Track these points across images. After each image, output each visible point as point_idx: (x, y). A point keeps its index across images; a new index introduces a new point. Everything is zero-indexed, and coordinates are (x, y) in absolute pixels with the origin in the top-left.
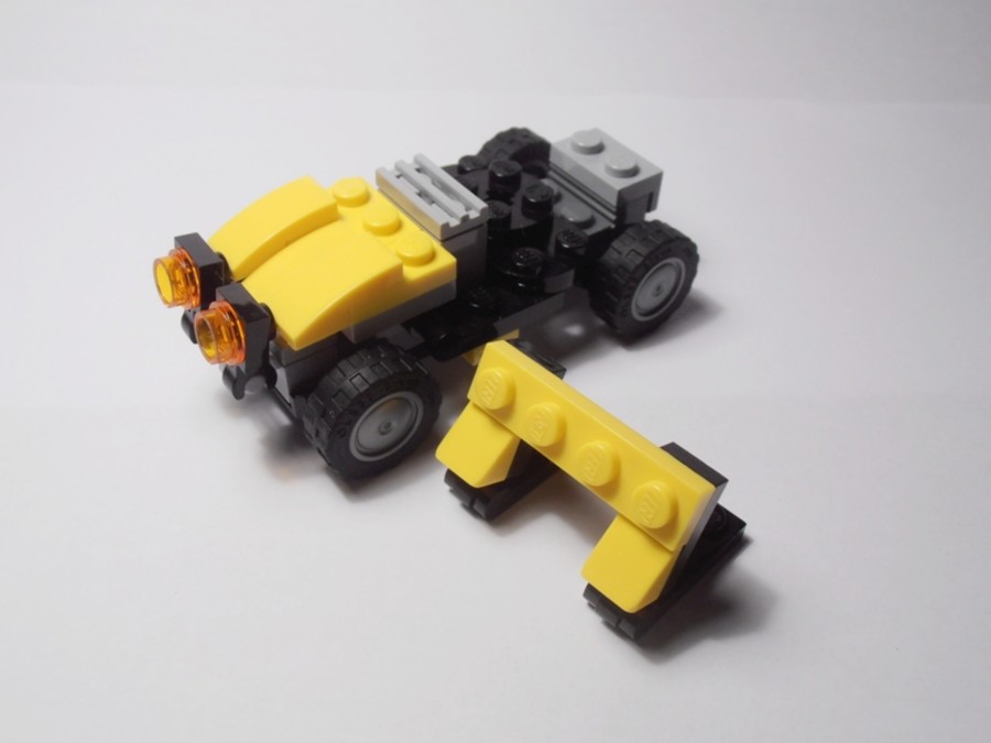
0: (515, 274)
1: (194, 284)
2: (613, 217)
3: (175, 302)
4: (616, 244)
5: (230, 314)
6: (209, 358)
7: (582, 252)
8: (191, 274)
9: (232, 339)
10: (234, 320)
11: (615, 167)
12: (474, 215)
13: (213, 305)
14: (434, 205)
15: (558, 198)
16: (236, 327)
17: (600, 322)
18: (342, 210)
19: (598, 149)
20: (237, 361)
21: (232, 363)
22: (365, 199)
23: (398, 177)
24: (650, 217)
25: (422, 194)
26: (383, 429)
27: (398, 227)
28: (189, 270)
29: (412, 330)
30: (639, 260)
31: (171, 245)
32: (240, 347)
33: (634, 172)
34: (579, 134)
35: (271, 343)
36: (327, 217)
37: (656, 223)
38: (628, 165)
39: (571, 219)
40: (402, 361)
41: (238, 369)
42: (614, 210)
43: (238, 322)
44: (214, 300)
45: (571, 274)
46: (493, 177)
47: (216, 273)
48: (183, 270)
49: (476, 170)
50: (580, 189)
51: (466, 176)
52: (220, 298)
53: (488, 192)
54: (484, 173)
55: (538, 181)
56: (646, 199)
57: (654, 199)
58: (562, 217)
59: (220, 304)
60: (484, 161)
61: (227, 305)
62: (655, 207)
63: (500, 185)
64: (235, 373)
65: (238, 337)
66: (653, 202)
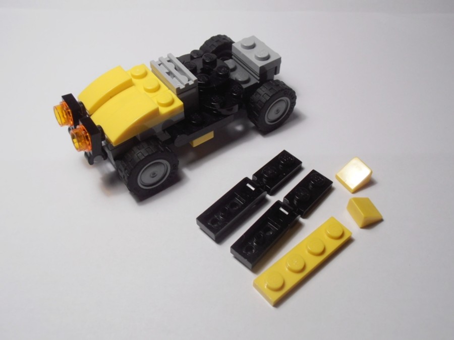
0: (211, 108)
1: (70, 116)
2: (259, 78)
3: (62, 125)
4: (259, 90)
5: (84, 130)
6: (77, 149)
7: (241, 96)
8: (69, 112)
9: (85, 140)
10: (86, 133)
11: (259, 56)
12: (191, 83)
13: (78, 127)
14: (175, 78)
15: (234, 69)
16: (87, 137)
17: (252, 125)
18: (134, 80)
19: (253, 46)
20: (89, 150)
21: (87, 151)
22: (145, 75)
23: (160, 65)
24: (276, 77)
25: (169, 73)
26: (152, 175)
27: (158, 88)
29: (166, 132)
30: (268, 98)
31: (61, 100)
32: (89, 144)
33: (268, 58)
34: (245, 40)
35: (103, 143)
36: (128, 85)
37: (278, 81)
38: (265, 55)
39: (240, 80)
40: (160, 146)
41: (90, 153)
42: (259, 75)
43: (88, 134)
44: (78, 124)
45: (237, 106)
46: (204, 62)
47: (79, 112)
48: (65, 111)
49: (198, 58)
50: (244, 64)
51: (193, 61)
52: (81, 123)
53: (201, 69)
54: (201, 60)
55: (225, 62)
56: (274, 69)
57: (278, 69)
58: (236, 79)
59: (80, 126)
60: (202, 53)
61: (83, 127)
62: (279, 73)
63: (207, 66)
64: (89, 155)
65: (88, 140)
66: (277, 71)
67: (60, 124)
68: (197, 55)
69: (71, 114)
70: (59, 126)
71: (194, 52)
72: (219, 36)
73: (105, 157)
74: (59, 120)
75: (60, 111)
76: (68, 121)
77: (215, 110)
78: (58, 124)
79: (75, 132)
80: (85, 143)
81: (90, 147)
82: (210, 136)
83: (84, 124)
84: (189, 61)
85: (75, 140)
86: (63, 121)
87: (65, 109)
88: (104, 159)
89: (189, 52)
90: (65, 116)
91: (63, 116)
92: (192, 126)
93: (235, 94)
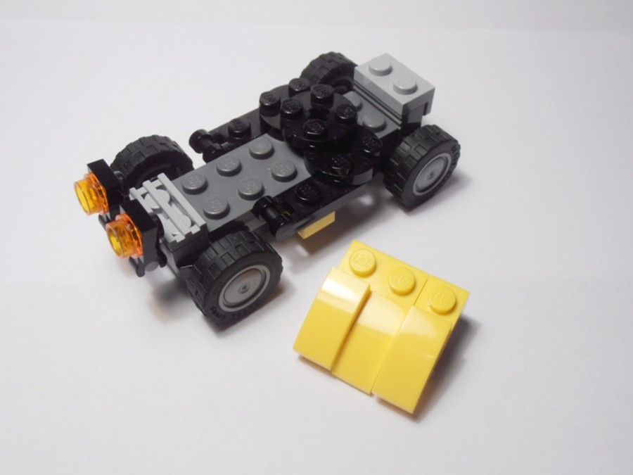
0: (331, 174)
1: (103, 197)
2: (400, 122)
3: (90, 212)
5: (129, 222)
6: (118, 254)
7: (378, 154)
8: (100, 191)
9: (132, 239)
10: (132, 227)
11: (401, 87)
13: (118, 217)
15: (360, 107)
16: (134, 233)
19: (388, 72)
20: (138, 254)
21: (135, 257)
26: (241, 291)
29: (260, 217)
31: (86, 170)
32: (139, 245)
33: (414, 90)
34: (375, 60)
35: (161, 241)
38: (410, 86)
39: (370, 126)
41: (139, 259)
42: (401, 118)
43: (136, 229)
44: (119, 213)
45: (371, 171)
46: (314, 98)
48: (94, 190)
49: (302, 91)
50: (375, 100)
51: (295, 98)
52: (122, 211)
53: (310, 111)
54: (308, 95)
55: (345, 96)
56: (423, 108)
57: (428, 106)
58: (363, 124)
59: (122, 216)
60: (307, 83)
61: (127, 217)
62: (429, 112)
63: (319, 105)
64: (137, 261)
65: (136, 238)
66: (428, 108)
67: (86, 211)
68: (300, 86)
69: (104, 194)
70: (85, 214)
71: (294, 81)
72: (332, 54)
73: (163, 262)
74: (85, 204)
75: (85, 189)
76: (100, 206)
77: (338, 178)
78: (83, 211)
79: (114, 226)
80: (133, 244)
81: (140, 251)
82: (329, 219)
83: (128, 213)
84: (288, 98)
85: (114, 239)
86: (91, 205)
87: (94, 186)
88: (162, 266)
89: (286, 82)
90: (94, 198)
91: (91, 198)
92: (301, 205)
93: (367, 151)
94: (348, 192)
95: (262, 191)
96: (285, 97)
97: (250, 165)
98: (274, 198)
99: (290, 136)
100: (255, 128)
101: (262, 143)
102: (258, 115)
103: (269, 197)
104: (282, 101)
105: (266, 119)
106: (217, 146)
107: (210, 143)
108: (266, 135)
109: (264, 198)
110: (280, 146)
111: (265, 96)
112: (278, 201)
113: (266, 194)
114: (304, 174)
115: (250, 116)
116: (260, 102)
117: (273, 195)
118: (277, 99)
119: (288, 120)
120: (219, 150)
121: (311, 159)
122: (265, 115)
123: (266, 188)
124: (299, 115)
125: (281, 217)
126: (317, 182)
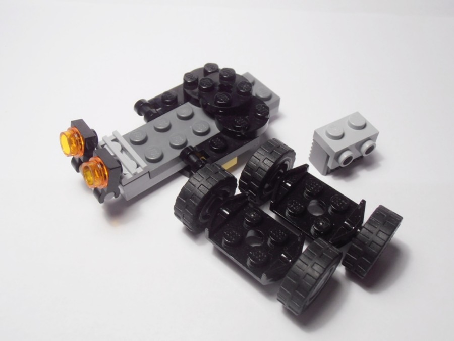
0: (234, 131)
1: (81, 144)
13: (91, 159)
15: (253, 84)
20: (103, 186)
28: (78, 139)
29: (185, 161)
32: (105, 180)
39: (261, 96)
41: (103, 189)
43: (105, 168)
44: (92, 156)
46: (221, 77)
49: (213, 72)
51: (208, 77)
52: (94, 154)
53: (220, 86)
58: (257, 96)
59: (95, 158)
61: (99, 159)
63: (225, 82)
65: (105, 175)
67: (66, 154)
68: (212, 69)
70: (65, 156)
71: (208, 65)
77: (240, 134)
78: (63, 154)
81: (105, 184)
82: (233, 162)
83: (99, 156)
84: (203, 77)
89: (202, 65)
92: (214, 153)
93: (259, 115)
94: (247, 143)
95: (186, 143)
96: (201, 77)
97: (177, 125)
98: (195, 147)
99: (205, 104)
100: (181, 98)
101: (186, 109)
102: (182, 89)
103: (191, 147)
104: (200, 80)
105: (188, 92)
106: (154, 110)
107: (148, 109)
108: (188, 103)
109: (187, 148)
110: (198, 111)
111: (187, 76)
112: (197, 149)
113: (189, 145)
114: (215, 130)
115: (176, 89)
116: (184, 80)
117: (193, 146)
118: (196, 77)
119: (204, 93)
120: (156, 114)
121: (220, 120)
122: (188, 89)
123: (188, 140)
124: (211, 89)
125: (199, 161)
126: (225, 136)
